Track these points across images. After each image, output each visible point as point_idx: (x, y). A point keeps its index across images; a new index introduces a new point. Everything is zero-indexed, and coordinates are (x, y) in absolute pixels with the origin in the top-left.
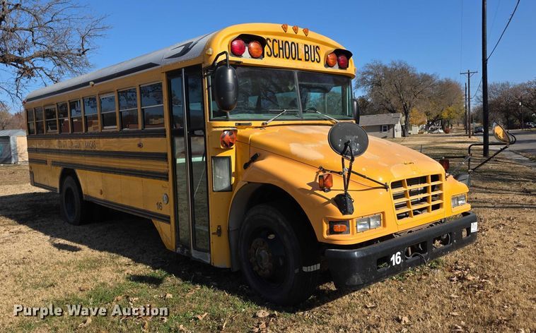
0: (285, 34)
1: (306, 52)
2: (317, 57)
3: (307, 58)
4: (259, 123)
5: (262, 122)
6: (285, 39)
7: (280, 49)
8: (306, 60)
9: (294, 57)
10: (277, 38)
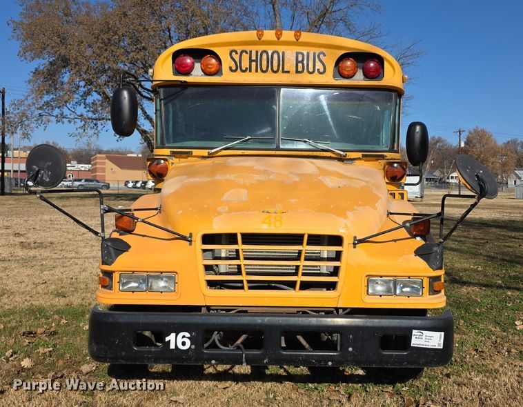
0: (260, 41)
1: (297, 62)
2: (319, 66)
3: (300, 69)
4: (205, 153)
5: (207, 151)
6: (261, 48)
7: (251, 61)
8: (297, 72)
9: (275, 69)
10: (248, 48)
